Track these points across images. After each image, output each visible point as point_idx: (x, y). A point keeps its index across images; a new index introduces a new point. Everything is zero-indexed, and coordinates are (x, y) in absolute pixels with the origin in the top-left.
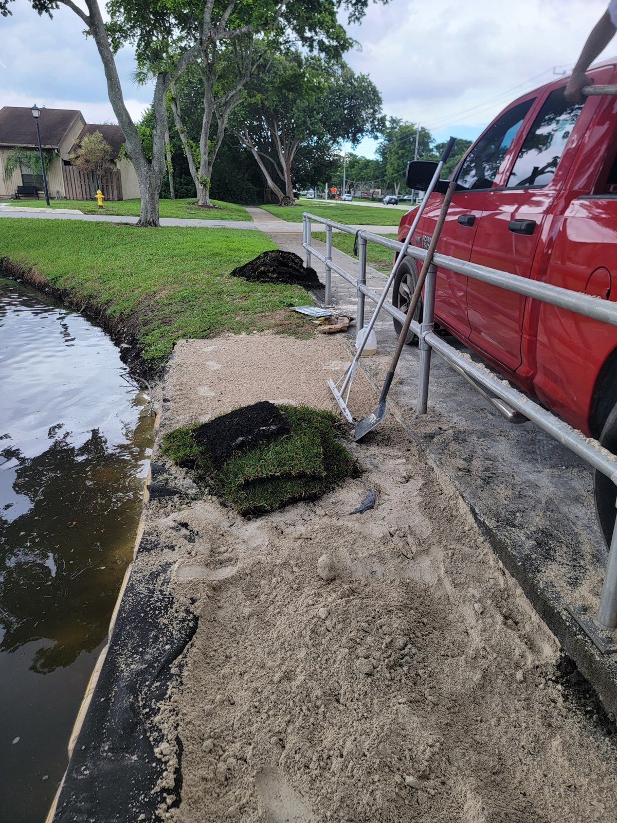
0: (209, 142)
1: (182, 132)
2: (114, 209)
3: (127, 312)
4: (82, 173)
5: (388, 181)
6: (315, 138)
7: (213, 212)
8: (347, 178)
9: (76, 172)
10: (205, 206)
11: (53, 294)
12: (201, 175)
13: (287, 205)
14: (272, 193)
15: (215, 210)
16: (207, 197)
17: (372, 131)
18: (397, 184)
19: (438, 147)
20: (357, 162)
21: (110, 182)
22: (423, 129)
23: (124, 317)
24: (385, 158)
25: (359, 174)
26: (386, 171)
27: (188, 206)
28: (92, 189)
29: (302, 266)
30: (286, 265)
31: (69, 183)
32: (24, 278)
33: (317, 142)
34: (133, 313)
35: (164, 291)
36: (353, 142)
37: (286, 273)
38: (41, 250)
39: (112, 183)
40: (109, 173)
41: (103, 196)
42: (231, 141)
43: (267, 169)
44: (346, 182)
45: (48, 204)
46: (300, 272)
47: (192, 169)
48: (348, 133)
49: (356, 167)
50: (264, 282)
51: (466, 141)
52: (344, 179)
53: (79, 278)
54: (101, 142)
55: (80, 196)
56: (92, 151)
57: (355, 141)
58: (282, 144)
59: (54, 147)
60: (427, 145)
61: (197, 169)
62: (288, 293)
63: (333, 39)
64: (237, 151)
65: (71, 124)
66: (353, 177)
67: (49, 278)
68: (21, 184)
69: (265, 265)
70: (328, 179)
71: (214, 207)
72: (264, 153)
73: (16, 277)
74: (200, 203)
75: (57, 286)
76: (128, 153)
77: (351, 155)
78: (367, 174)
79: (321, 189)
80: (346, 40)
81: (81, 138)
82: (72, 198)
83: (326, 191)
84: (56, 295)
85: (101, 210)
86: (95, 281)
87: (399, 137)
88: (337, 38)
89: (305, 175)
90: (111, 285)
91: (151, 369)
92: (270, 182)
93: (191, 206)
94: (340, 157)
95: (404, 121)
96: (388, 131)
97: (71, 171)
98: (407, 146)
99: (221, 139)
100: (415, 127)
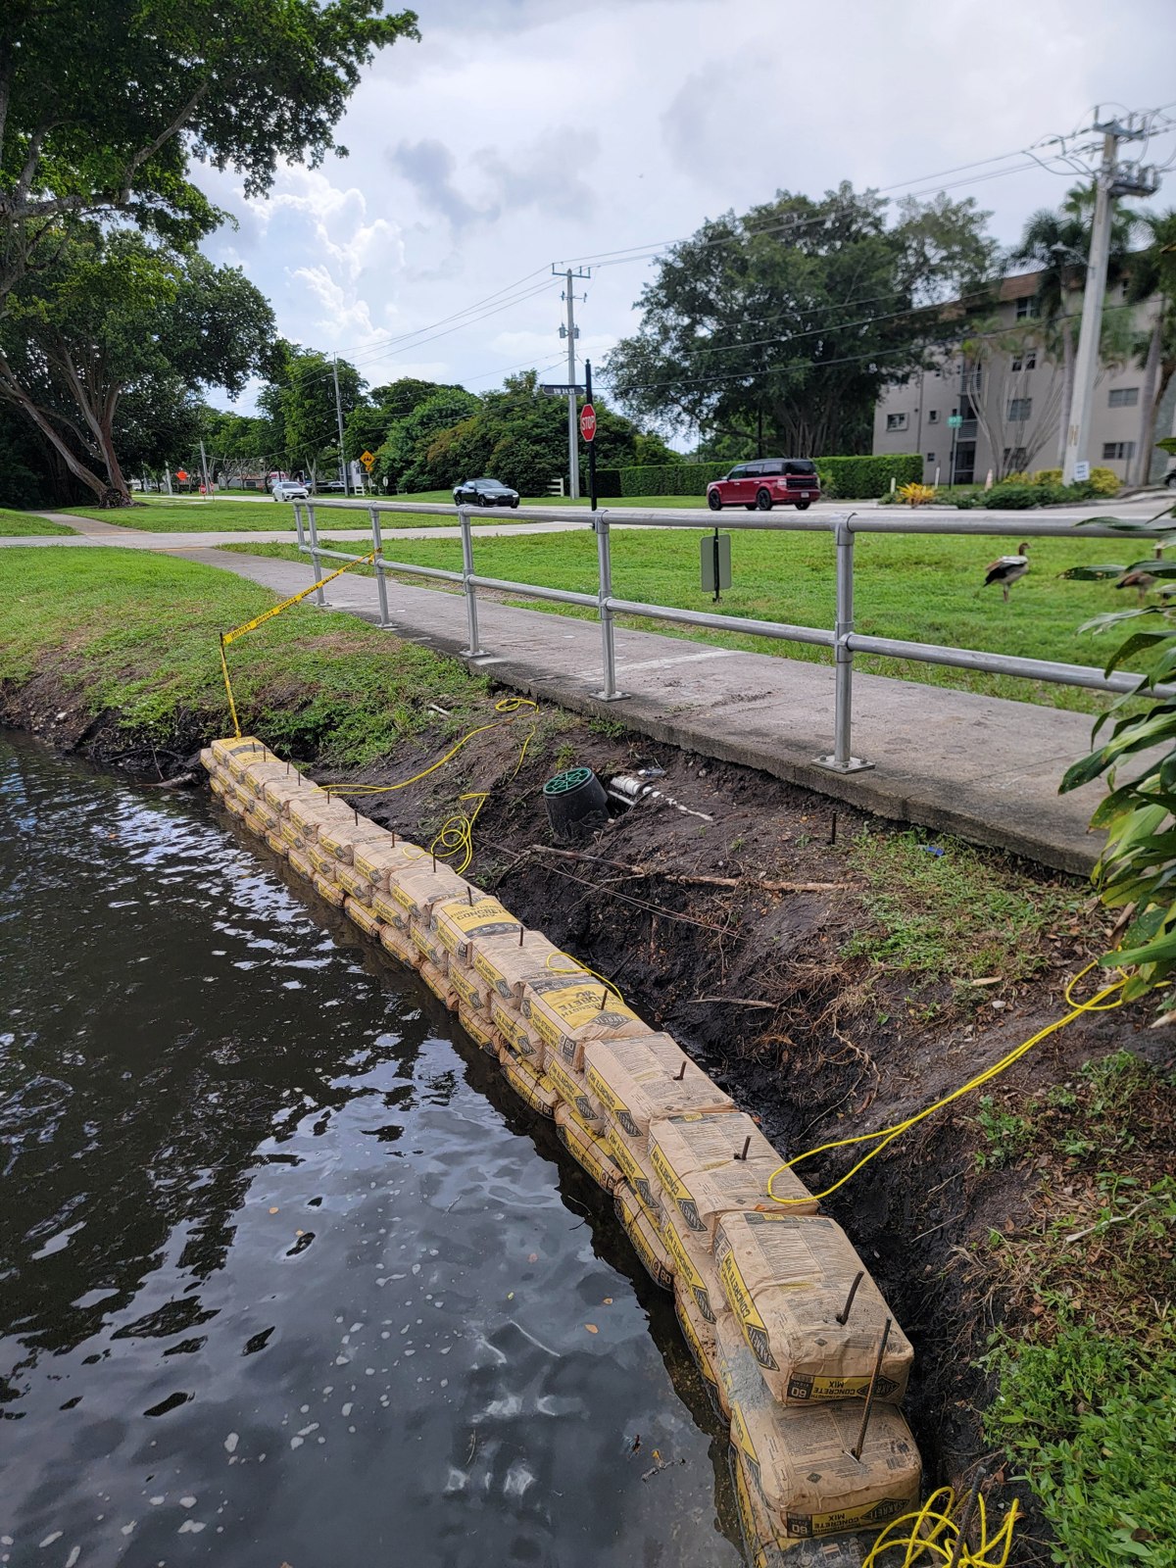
5: (292, 457)
8: (207, 453)
17: (263, 368)
18: (311, 461)
19: (376, 395)
22: (343, 363)
24: (279, 416)
25: (231, 444)
26: (284, 437)
36: (229, 387)
44: (208, 460)
48: (216, 370)
49: (223, 432)
51: (424, 383)
52: (203, 455)
57: (233, 384)
60: (354, 390)
63: (183, 209)
66: (221, 450)
72: (48, 408)
78: (247, 444)
80: (207, 213)
83: (168, 478)
87: (300, 378)
88: (191, 209)
92: (72, 463)
98: (319, 393)
100: (327, 359)
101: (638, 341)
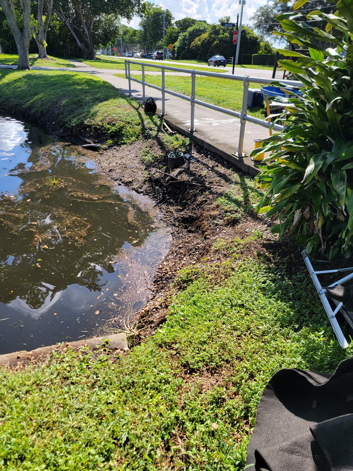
5: (148, 44)
10: (45, 58)
12: (40, 38)
13: (91, 58)
16: (45, 53)
18: (154, 46)
19: (176, 23)
20: (128, 31)
22: (167, 11)
24: (145, 29)
25: (130, 39)
26: (146, 37)
35: (61, 101)
43: (76, 35)
47: (35, 35)
49: (128, 34)
52: (121, 42)
60: (169, 21)
66: (127, 41)
74: (42, 56)
78: (135, 39)
83: (110, 50)
87: (153, 16)
92: (79, 43)
95: (155, 5)
98: (158, 21)
99: (50, 16)
101: (265, 6)
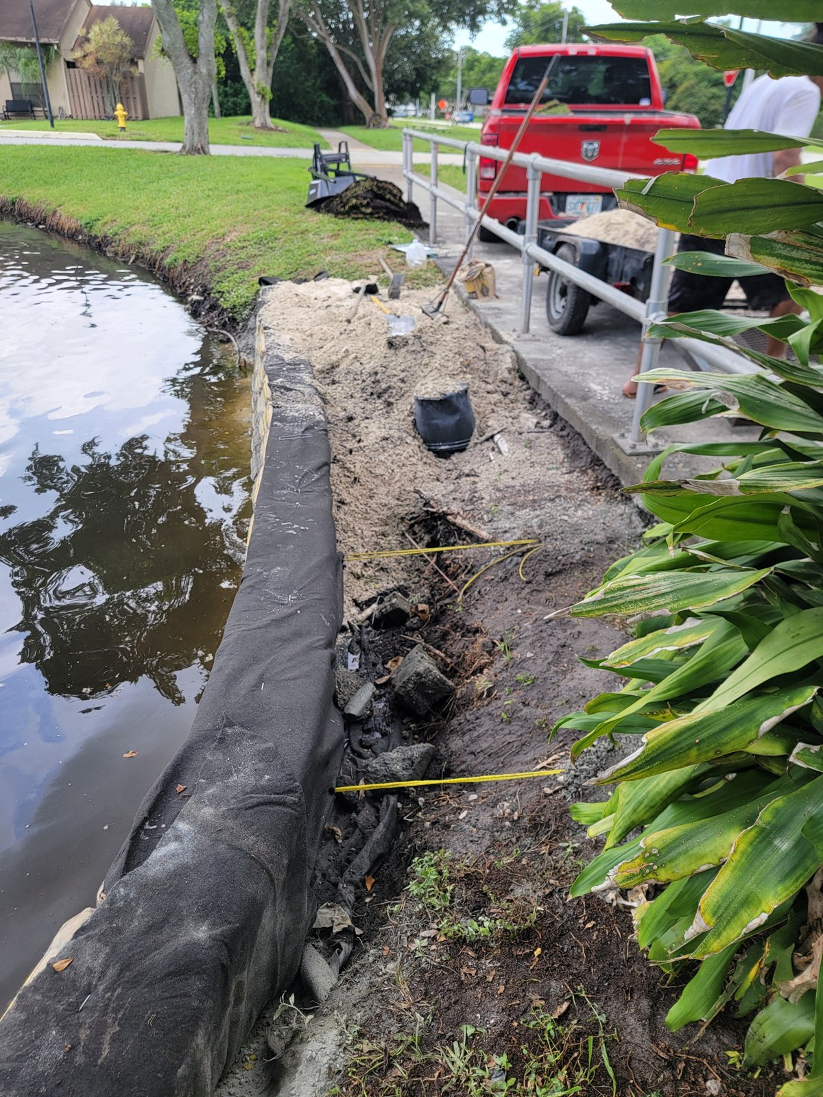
0: (267, 30)
1: (230, 15)
2: (142, 132)
3: (191, 259)
4: (92, 79)
6: (417, 23)
7: (276, 136)
8: (463, 86)
9: (85, 78)
10: (264, 127)
11: (89, 243)
12: (257, 81)
13: (378, 126)
14: (356, 109)
15: (280, 134)
16: (267, 114)
17: (499, 13)
20: (478, 60)
21: (131, 93)
23: (190, 265)
25: (481, 79)
27: (240, 127)
28: (108, 104)
29: (401, 199)
30: (382, 198)
31: (76, 94)
32: (48, 223)
33: (419, 29)
34: (200, 260)
35: (234, 233)
36: (472, 30)
37: (382, 208)
38: (63, 187)
39: (134, 93)
40: (129, 79)
41: (125, 113)
42: (298, 27)
43: (349, 71)
44: (462, 92)
45: (52, 125)
46: (400, 207)
47: (244, 71)
48: (463, 14)
49: (477, 69)
50: (357, 219)
52: (459, 88)
53: (121, 222)
54: (116, 33)
55: (91, 114)
56: (104, 47)
57: (474, 27)
58: (370, 32)
59: (52, 41)
61: (252, 71)
62: (386, 231)
64: (303, 43)
65: (73, 5)
66: (472, 84)
67: (83, 222)
68: (11, 98)
69: (357, 197)
70: (435, 88)
71: (276, 129)
72: (344, 46)
73: (37, 222)
74: (258, 123)
75: (93, 233)
76: (165, 48)
77: (469, 49)
79: (424, 103)
81: (88, 26)
82: (80, 117)
83: (433, 106)
84: (93, 245)
85: (123, 133)
86: (144, 224)
87: (539, 22)
89: (403, 81)
90: (165, 228)
91: (233, 320)
92: (353, 92)
93: (245, 127)
94: (452, 52)
96: (524, 11)
97: (78, 77)
98: (551, 36)
99: (284, 25)
